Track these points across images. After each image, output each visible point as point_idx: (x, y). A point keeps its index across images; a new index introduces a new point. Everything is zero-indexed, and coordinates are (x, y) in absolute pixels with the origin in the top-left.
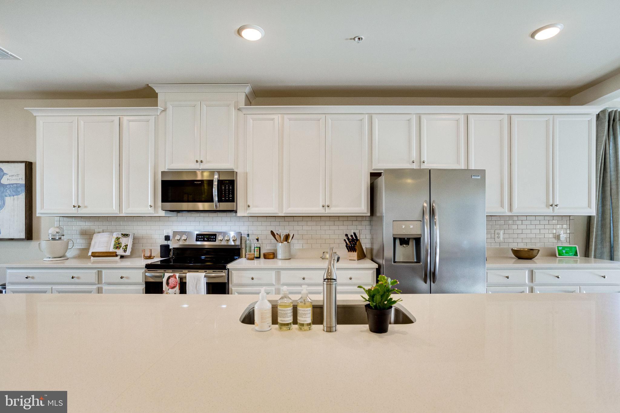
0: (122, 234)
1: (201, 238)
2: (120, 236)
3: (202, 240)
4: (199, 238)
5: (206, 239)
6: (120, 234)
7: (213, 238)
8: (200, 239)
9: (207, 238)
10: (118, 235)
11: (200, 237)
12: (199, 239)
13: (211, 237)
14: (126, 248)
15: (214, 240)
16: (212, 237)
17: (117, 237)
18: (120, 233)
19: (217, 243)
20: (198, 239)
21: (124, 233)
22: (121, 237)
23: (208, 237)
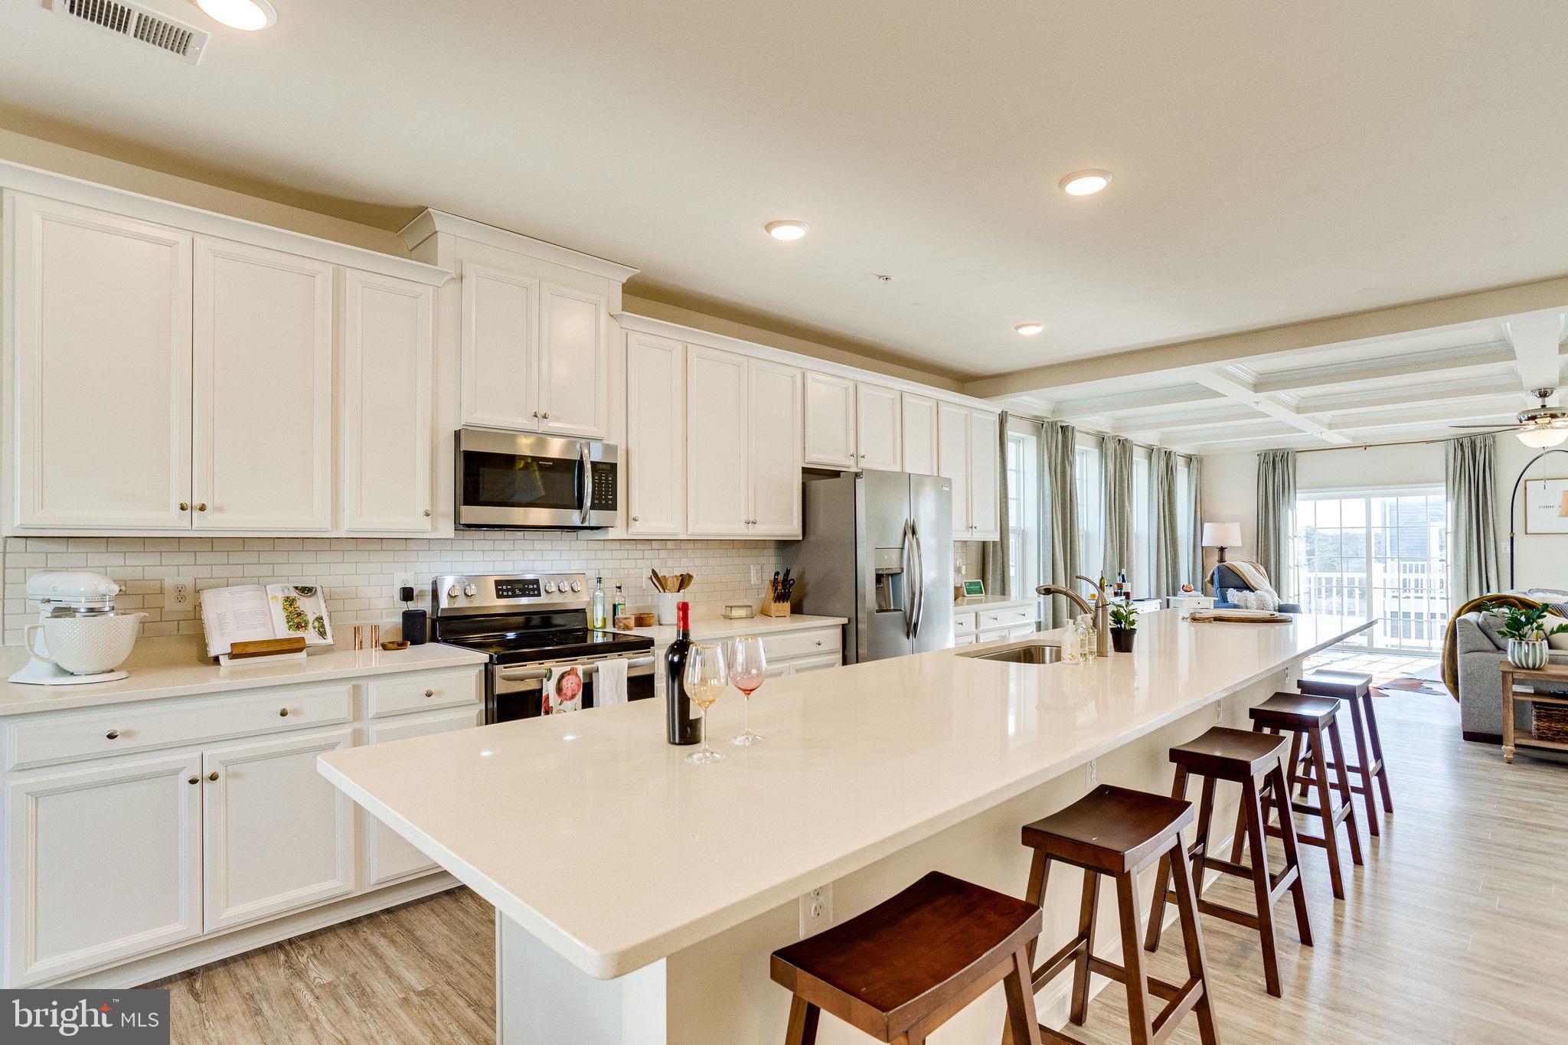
0: (296, 588)
1: (507, 590)
2: (294, 594)
3: (510, 593)
4: (502, 590)
5: (517, 592)
6: (292, 589)
7: (534, 590)
8: (505, 593)
9: (520, 590)
10: (286, 591)
11: (504, 587)
12: (503, 593)
13: (529, 587)
14: (323, 626)
15: (536, 592)
16: (531, 587)
17: (288, 598)
18: (291, 586)
19: (543, 599)
20: (501, 593)
21: (300, 585)
22: (297, 595)
23: (521, 586)
